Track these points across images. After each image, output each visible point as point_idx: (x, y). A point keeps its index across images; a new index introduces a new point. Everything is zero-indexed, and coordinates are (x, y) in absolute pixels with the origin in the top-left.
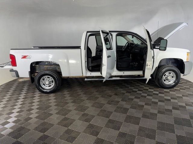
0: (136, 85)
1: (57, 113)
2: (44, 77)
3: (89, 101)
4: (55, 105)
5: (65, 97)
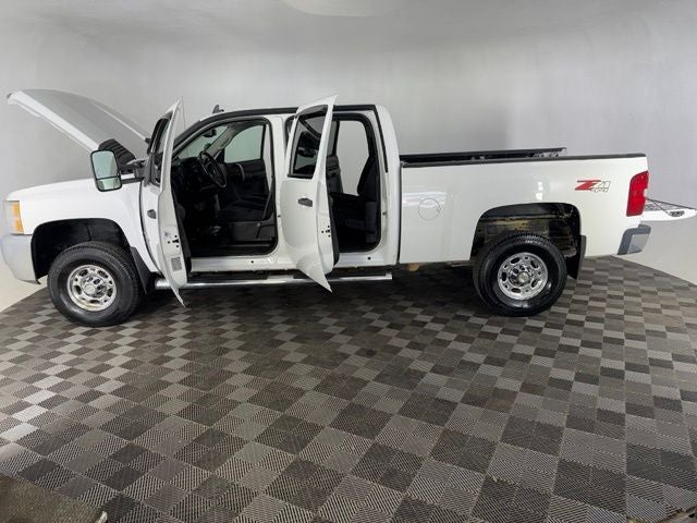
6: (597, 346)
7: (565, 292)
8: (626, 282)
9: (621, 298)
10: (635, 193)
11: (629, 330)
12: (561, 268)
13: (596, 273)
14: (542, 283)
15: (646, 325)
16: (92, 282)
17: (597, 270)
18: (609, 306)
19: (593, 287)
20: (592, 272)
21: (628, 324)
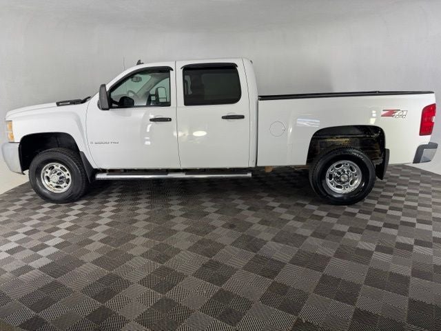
6: (395, 227)
7: (374, 189)
8: (422, 185)
9: (417, 195)
10: (426, 119)
11: (420, 217)
12: (372, 172)
13: (401, 178)
14: (357, 182)
15: (433, 213)
16: (56, 174)
17: (401, 176)
18: (407, 200)
19: (397, 187)
20: (398, 177)
21: (420, 212)
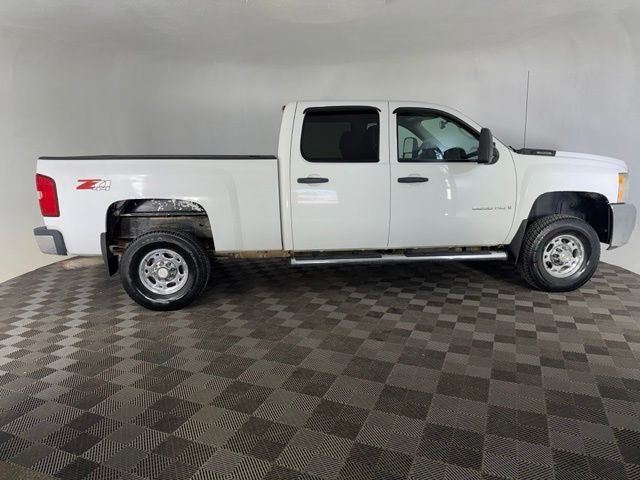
0: (456, 283)
1: (206, 370)
2: (152, 254)
3: (310, 331)
4: (197, 346)
5: (226, 321)
